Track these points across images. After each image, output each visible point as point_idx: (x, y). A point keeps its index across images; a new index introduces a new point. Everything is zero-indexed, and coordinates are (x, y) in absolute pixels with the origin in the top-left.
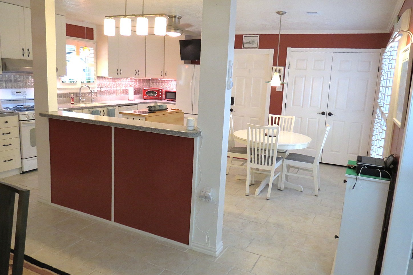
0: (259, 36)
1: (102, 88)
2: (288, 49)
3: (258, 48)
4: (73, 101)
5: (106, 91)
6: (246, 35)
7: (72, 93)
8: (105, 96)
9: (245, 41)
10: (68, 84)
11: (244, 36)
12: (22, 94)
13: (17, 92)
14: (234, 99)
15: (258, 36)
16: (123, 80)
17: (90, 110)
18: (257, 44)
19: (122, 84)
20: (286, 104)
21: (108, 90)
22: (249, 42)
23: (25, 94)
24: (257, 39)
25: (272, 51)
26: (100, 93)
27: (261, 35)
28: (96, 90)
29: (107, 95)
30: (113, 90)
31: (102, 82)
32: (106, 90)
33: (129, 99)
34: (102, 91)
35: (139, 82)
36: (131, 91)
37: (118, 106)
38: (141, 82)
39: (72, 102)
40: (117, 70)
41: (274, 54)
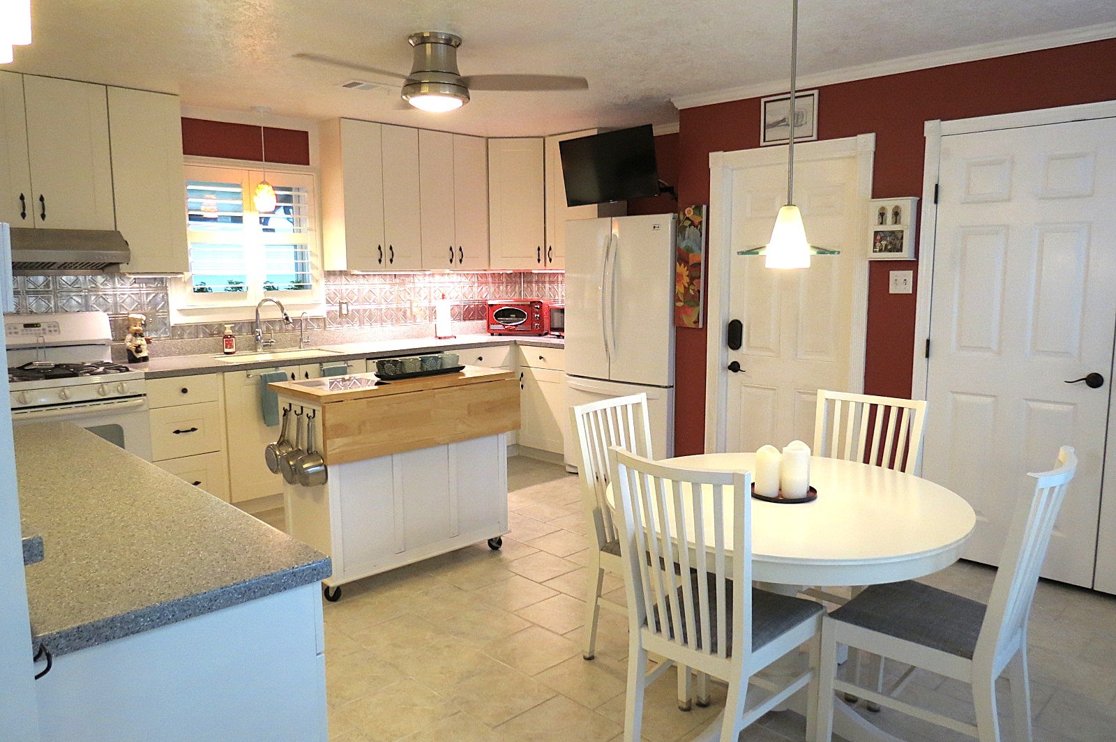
0: (816, 92)
1: (344, 306)
2: (931, 127)
3: (815, 137)
4: (229, 345)
5: (361, 312)
6: (771, 96)
7: (228, 324)
8: (356, 326)
9: (770, 119)
10: (219, 296)
11: (763, 101)
12: (44, 330)
13: (26, 326)
14: (741, 326)
15: (813, 95)
16: (421, 278)
17: (253, 373)
18: (810, 124)
19: (417, 290)
20: (928, 341)
21: (365, 311)
22: (783, 120)
23: (55, 331)
24: (809, 107)
25: (866, 143)
26: (339, 320)
27: (822, 90)
28: (321, 311)
29: (361, 323)
30: (384, 311)
31: (344, 287)
32: (358, 311)
33: (439, 335)
34: (344, 312)
35: (480, 283)
36: (444, 309)
37: (367, 359)
38: (486, 283)
39: (226, 350)
40: (380, 248)
41: (875, 153)
